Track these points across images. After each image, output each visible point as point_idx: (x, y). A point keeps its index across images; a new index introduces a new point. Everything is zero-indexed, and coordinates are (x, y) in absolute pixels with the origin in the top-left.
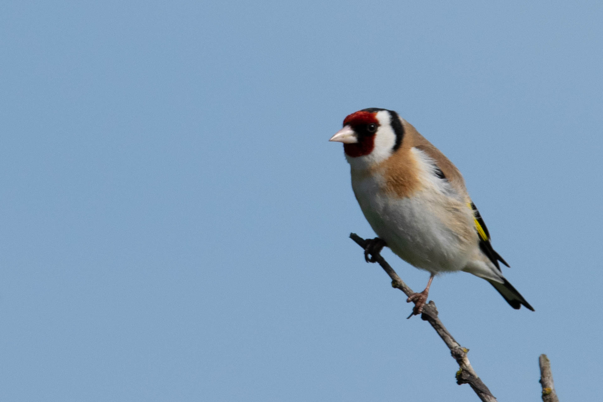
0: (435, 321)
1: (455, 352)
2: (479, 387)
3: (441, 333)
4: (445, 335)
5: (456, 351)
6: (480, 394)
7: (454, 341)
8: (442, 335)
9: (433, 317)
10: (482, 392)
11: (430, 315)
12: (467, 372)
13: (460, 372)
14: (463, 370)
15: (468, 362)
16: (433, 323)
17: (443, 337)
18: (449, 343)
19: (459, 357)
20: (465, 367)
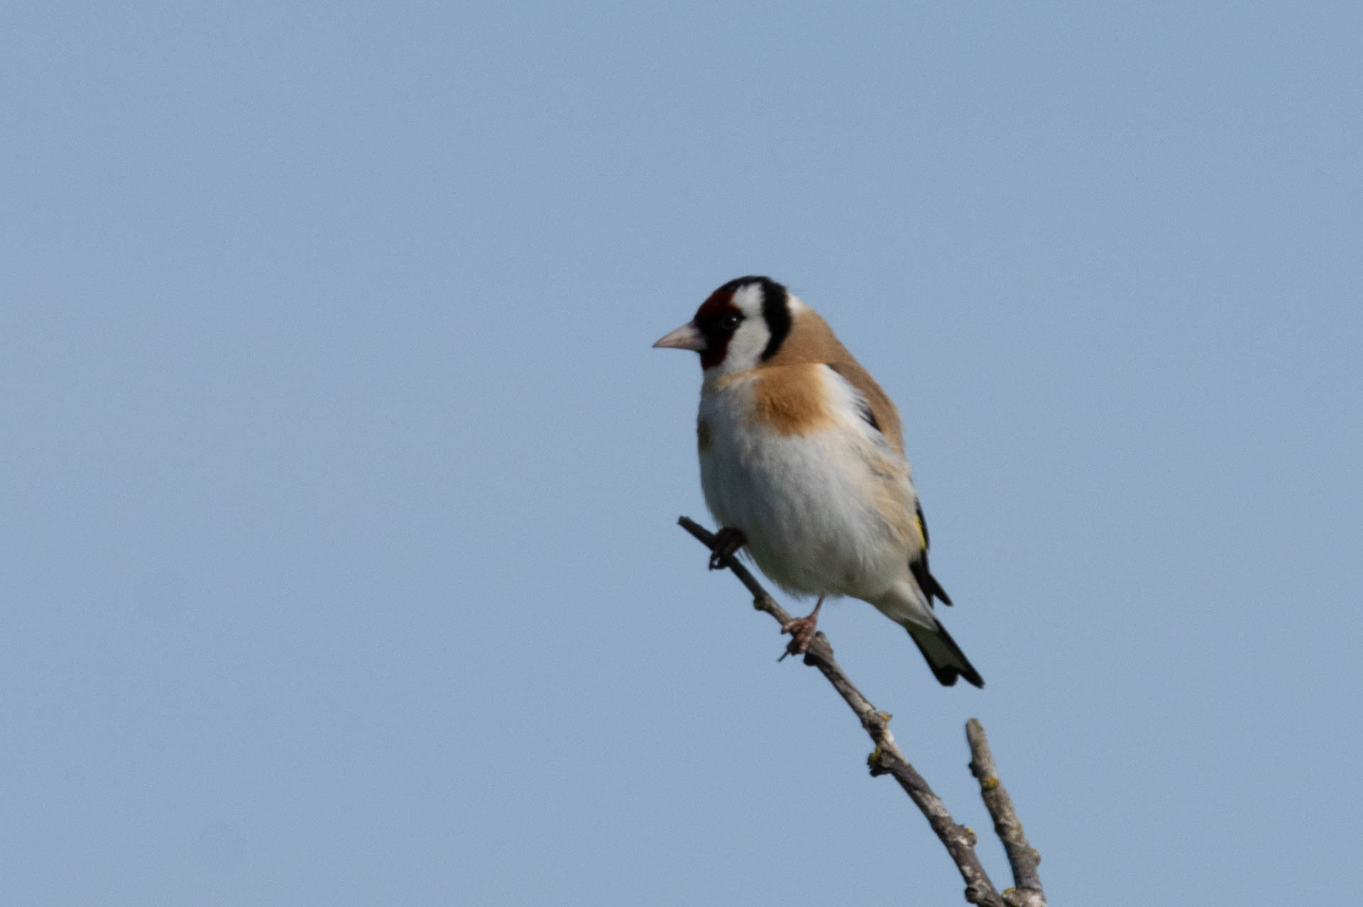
0: (830, 667)
1: (870, 721)
2: (911, 780)
3: (842, 687)
4: (849, 690)
5: (871, 718)
6: (914, 792)
7: (865, 701)
8: (844, 691)
9: (826, 660)
10: (916, 788)
11: (821, 656)
12: (890, 754)
13: (878, 755)
14: (883, 751)
15: (890, 737)
16: (827, 670)
17: (845, 695)
18: (857, 704)
19: (875, 730)
20: (885, 745)
